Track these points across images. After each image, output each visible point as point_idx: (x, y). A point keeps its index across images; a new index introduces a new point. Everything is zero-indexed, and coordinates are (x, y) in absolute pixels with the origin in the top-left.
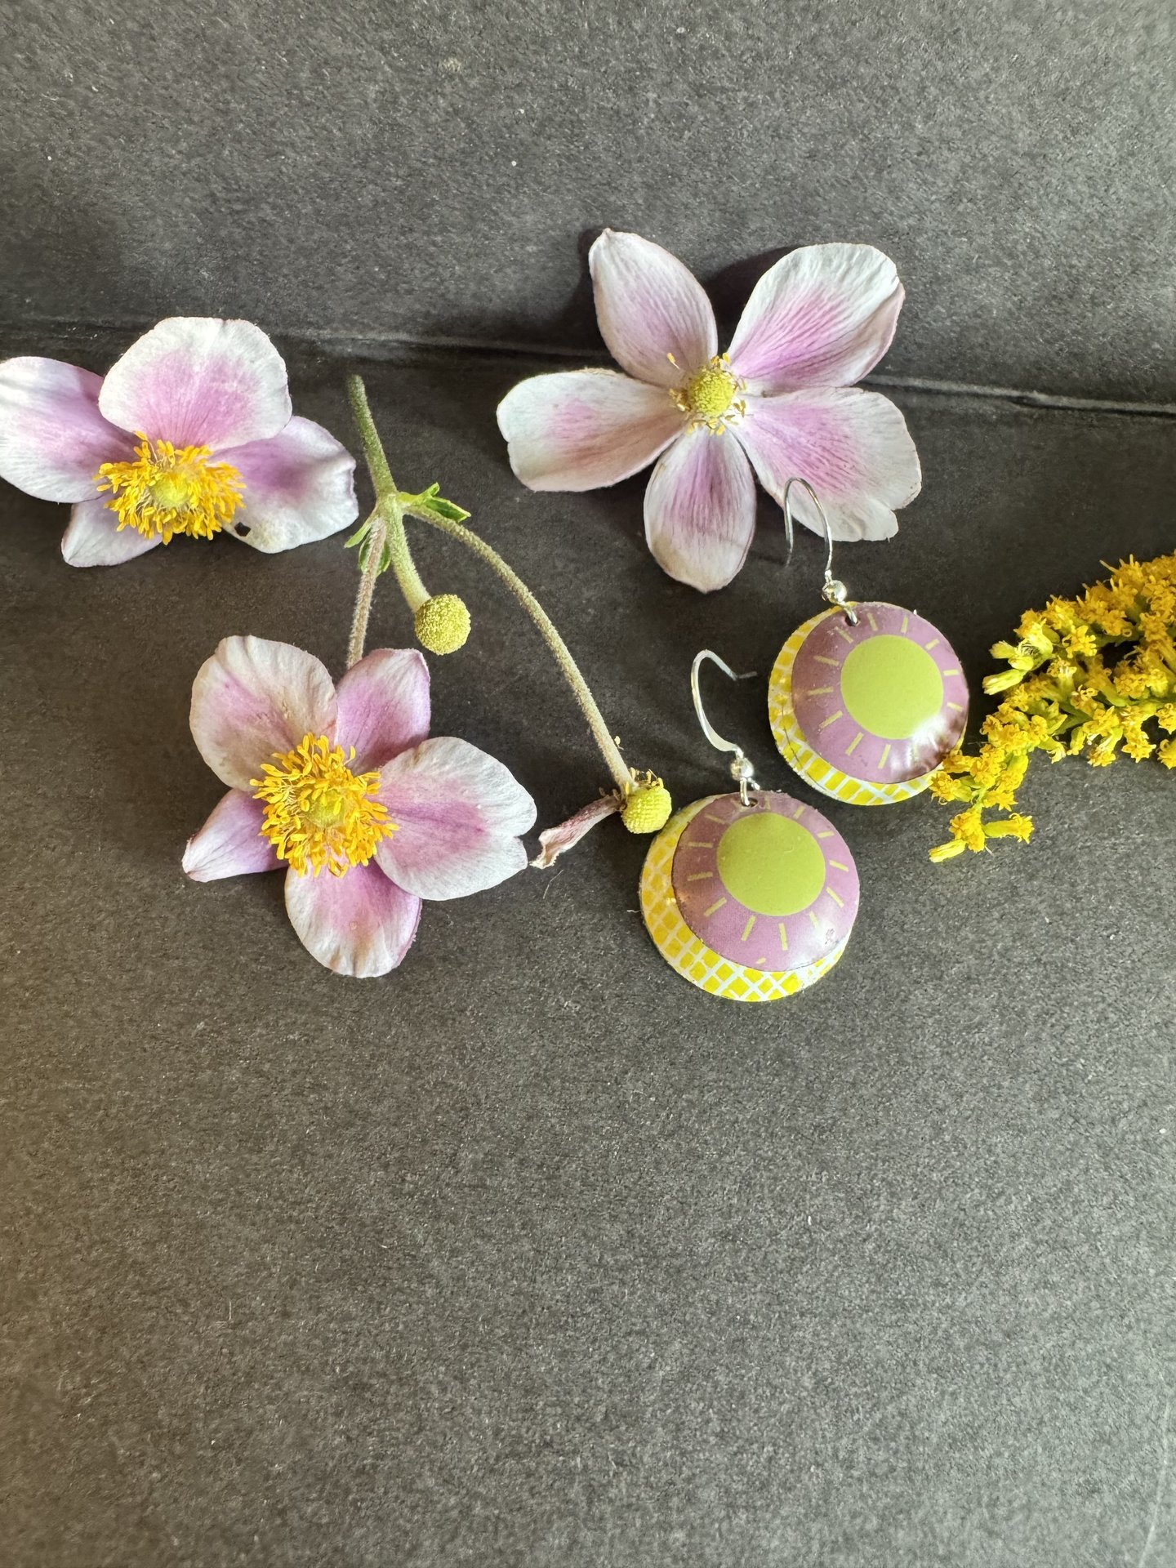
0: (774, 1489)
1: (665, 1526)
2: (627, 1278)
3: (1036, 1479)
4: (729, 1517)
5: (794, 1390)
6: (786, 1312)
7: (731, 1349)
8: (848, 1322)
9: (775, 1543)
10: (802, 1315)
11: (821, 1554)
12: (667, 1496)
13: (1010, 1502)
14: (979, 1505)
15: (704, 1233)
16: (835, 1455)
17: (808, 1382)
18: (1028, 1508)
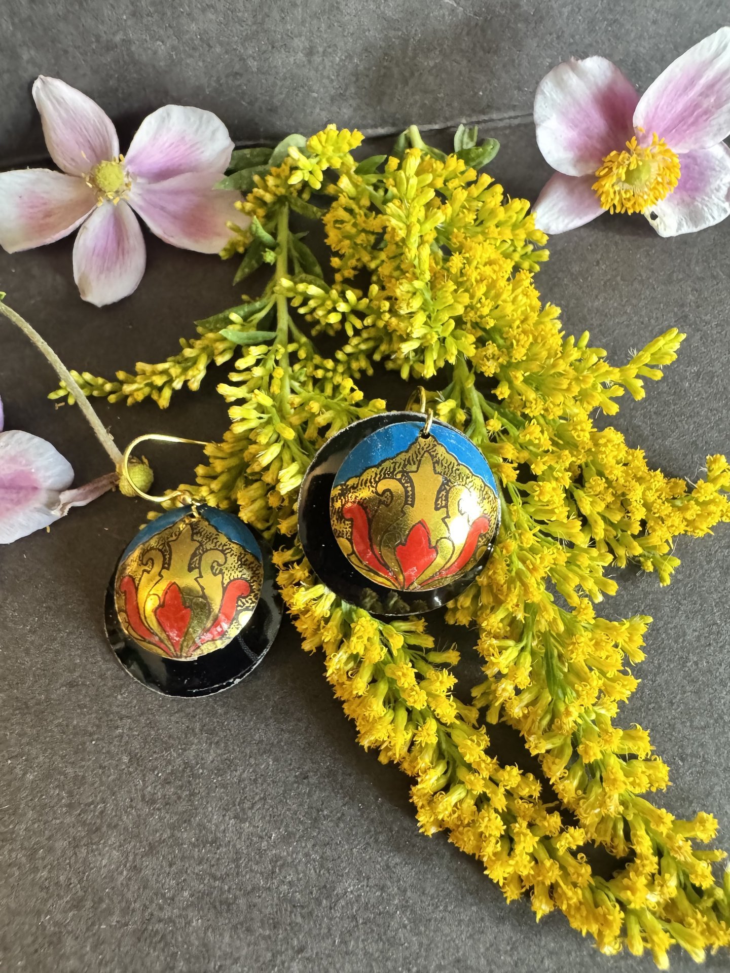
0: (104, 829)
1: (35, 870)
2: (9, 725)
3: (269, 780)
4: (76, 854)
5: (117, 765)
6: (111, 720)
7: (76, 753)
8: (150, 716)
9: (104, 862)
10: (121, 719)
11: (134, 860)
12: (36, 851)
13: (253, 798)
14: (234, 805)
15: (58, 685)
16: (143, 797)
17: (126, 759)
18: (264, 799)
